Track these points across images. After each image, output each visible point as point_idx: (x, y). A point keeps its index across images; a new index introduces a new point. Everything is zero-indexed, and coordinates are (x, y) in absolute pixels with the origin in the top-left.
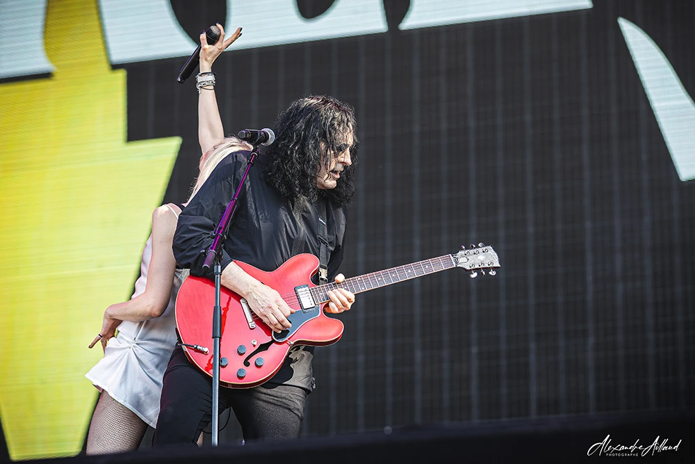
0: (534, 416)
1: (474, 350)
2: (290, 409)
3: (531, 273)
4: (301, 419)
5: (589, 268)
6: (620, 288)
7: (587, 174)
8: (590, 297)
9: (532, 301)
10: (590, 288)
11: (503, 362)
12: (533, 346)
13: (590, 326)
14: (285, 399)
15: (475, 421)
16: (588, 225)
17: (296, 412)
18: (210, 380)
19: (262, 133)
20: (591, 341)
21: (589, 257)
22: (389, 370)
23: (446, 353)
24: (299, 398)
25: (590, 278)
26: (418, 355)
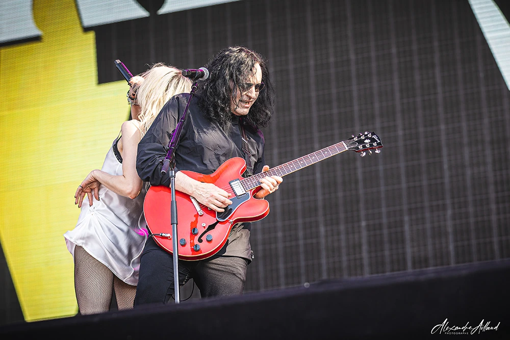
0: (410, 270)
1: (363, 224)
2: (234, 274)
3: (402, 165)
4: (243, 281)
5: (445, 159)
6: (469, 172)
7: (439, 89)
8: (447, 180)
9: (404, 185)
10: (447, 174)
11: (385, 232)
12: (406, 218)
13: (448, 201)
14: (231, 266)
15: (367, 275)
16: (443, 127)
17: (239, 276)
18: (171, 255)
19: (199, 71)
20: (449, 212)
21: (445, 152)
22: (301, 242)
23: (342, 227)
24: (241, 266)
25: (446, 166)
26: (322, 229)
